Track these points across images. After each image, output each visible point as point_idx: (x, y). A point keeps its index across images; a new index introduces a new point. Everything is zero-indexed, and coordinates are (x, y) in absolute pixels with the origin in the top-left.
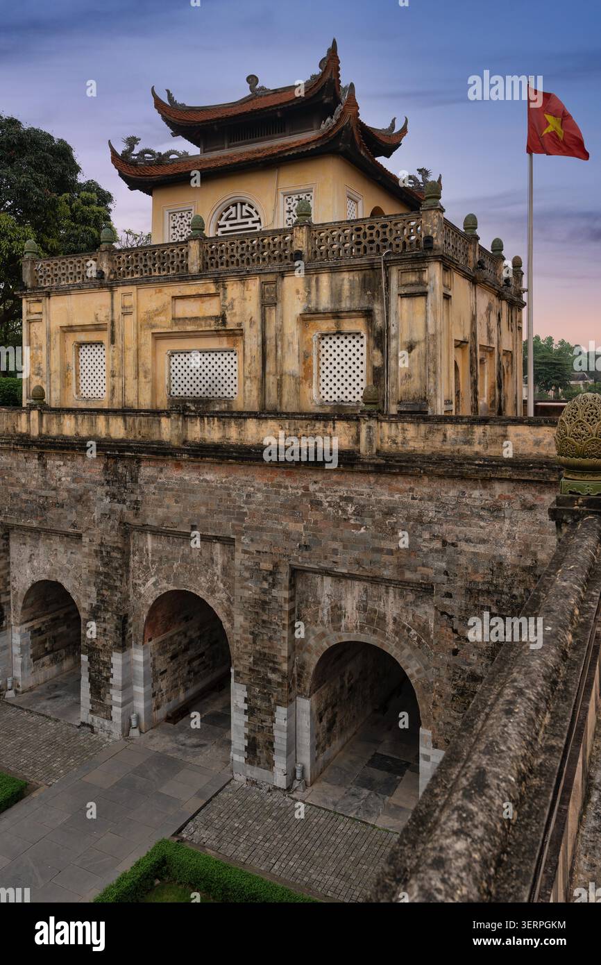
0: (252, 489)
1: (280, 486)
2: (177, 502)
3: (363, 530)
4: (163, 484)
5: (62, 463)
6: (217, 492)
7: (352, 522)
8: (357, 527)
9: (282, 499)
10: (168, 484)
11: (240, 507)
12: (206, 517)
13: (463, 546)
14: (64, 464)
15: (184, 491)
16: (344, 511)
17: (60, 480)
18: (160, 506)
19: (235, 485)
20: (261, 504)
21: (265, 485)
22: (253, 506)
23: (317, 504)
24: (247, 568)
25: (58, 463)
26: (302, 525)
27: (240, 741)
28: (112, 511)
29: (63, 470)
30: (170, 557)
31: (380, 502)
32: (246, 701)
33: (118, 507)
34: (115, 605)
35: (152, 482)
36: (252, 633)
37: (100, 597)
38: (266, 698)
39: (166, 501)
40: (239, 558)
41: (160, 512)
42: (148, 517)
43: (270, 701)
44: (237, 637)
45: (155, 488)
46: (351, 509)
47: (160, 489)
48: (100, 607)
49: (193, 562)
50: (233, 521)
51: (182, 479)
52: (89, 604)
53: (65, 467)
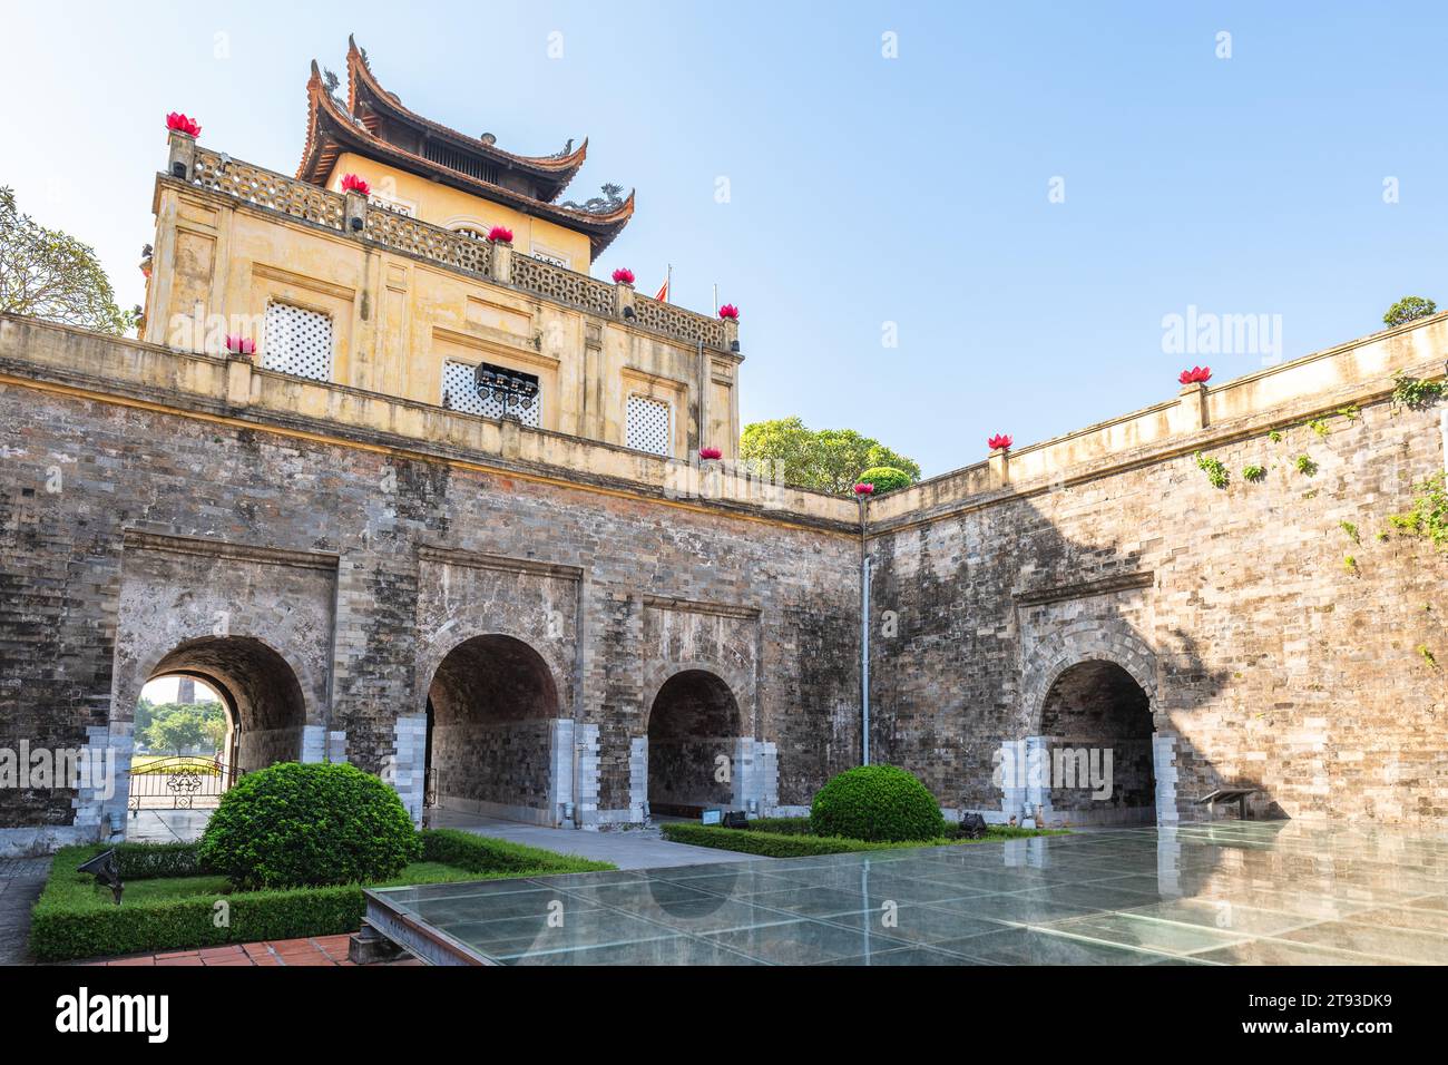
0: (603, 519)
1: (633, 519)
2: (506, 524)
3: (709, 564)
4: (487, 502)
5: (296, 453)
6: (561, 518)
7: (700, 556)
8: (704, 561)
9: (635, 531)
10: (494, 503)
11: (589, 536)
12: (547, 544)
13: (781, 578)
14: (301, 455)
15: (517, 513)
16: (693, 547)
17: (290, 476)
18: (481, 528)
19: (583, 513)
20: (613, 534)
21: (618, 516)
22: (604, 536)
23: (668, 539)
24: (598, 600)
25: (286, 451)
26: (655, 557)
27: (590, 788)
28: (399, 529)
29: (299, 463)
30: (479, 594)
31: (721, 540)
32: (598, 741)
33: (411, 524)
34: (402, 654)
35: (469, 498)
36: (605, 668)
37: (373, 645)
38: (620, 733)
39: (490, 522)
40: (588, 589)
41: (482, 535)
42: (462, 539)
43: (625, 735)
44: (587, 674)
45: (473, 505)
46: (698, 545)
47: (481, 507)
48: (374, 658)
49: (513, 599)
50: (582, 550)
51: (514, 500)
52: (351, 656)
53: (301, 459)
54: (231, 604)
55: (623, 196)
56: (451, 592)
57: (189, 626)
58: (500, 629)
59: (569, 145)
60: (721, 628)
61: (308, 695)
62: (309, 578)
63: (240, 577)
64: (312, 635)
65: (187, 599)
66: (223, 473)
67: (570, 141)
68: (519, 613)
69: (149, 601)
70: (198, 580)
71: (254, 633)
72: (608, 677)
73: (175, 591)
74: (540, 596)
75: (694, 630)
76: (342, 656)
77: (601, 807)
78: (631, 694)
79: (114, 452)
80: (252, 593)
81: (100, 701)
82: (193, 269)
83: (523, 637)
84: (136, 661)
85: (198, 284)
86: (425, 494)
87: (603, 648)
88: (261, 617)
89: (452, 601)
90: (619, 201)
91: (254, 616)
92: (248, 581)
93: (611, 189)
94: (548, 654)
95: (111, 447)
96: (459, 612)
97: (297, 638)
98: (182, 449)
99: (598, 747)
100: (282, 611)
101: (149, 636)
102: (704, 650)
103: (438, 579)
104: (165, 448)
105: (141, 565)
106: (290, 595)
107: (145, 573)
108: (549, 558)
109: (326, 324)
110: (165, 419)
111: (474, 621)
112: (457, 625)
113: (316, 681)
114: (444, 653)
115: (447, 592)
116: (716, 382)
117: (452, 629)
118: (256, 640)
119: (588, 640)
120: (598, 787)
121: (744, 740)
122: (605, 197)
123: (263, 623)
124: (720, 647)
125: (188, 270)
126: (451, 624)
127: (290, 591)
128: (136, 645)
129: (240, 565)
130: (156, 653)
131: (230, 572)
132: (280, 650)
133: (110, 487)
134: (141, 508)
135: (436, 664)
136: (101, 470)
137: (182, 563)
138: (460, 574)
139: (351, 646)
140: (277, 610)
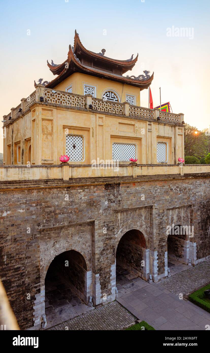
0: (157, 188)
1: (163, 186)
2: (134, 197)
3: (181, 195)
4: (129, 192)
5: (82, 191)
6: (147, 191)
7: (179, 193)
8: (180, 194)
9: (164, 190)
10: (131, 192)
11: (154, 195)
13: (196, 194)
14: (83, 191)
15: (137, 193)
16: (177, 191)
17: (81, 198)
18: (128, 200)
19: (152, 188)
20: (159, 192)
21: (160, 187)
22: (157, 194)
23: (172, 190)
24: (156, 214)
25: (79, 191)
26: (169, 197)
27: (156, 270)
28: (109, 207)
29: (83, 194)
30: (127, 219)
31: (183, 186)
32: (157, 256)
33: (112, 204)
34: (111, 245)
35: (125, 192)
36: (158, 234)
37: (105, 245)
38: (162, 251)
39: (131, 198)
40: (154, 211)
41: (129, 202)
42: (124, 205)
43: (163, 252)
44: (154, 237)
45: (126, 194)
46: (178, 190)
47: (128, 193)
48: (105, 249)
49: (135, 218)
50: (153, 200)
51: (136, 189)
52: (99, 250)
53: (83, 192)
54: (67, 241)
55: (150, 74)
56: (121, 221)
57: (57, 252)
58: (133, 228)
59: (132, 57)
60: (182, 211)
61: (87, 262)
62: (86, 227)
63: (69, 232)
64: (87, 245)
65: (56, 243)
66: (64, 203)
67: (133, 55)
68: (137, 222)
69: (46, 247)
70: (58, 237)
71: (73, 249)
72: (159, 236)
73: (52, 242)
74: (141, 215)
75: (176, 214)
76: (97, 251)
77: (158, 274)
78: (164, 239)
79: (34, 205)
80: (72, 236)
81: (38, 286)
82: (47, 132)
83: (138, 229)
84: (44, 267)
85: (49, 137)
86: (114, 194)
87: (158, 228)
88: (75, 243)
89: (121, 223)
90: (149, 76)
91: (73, 243)
92: (71, 233)
93: (146, 72)
94: (144, 231)
95: (34, 203)
96: (123, 226)
97: (84, 246)
98: (52, 198)
99: (157, 258)
100: (80, 239)
101: (46, 258)
102: (178, 219)
103: (117, 217)
104: (48, 199)
105: (43, 236)
106: (81, 234)
107: (44, 239)
108: (145, 205)
109: (81, 139)
110: (47, 190)
111: (126, 228)
112: (122, 230)
113: (89, 258)
114: (119, 239)
115: (120, 221)
116: (179, 135)
117: (121, 232)
118: (73, 250)
119: (154, 226)
120: (158, 269)
121: (187, 242)
122: (144, 75)
123: (75, 245)
124: (182, 217)
125: (46, 133)
126: (121, 230)
127: (81, 232)
128: (43, 262)
129: (68, 229)
130: (48, 263)
131: (66, 231)
132: (80, 252)
133: (34, 217)
134: (43, 221)
135: (118, 243)
136: (32, 211)
137: (54, 233)
138: (122, 214)
139: (99, 247)
140: (78, 240)
